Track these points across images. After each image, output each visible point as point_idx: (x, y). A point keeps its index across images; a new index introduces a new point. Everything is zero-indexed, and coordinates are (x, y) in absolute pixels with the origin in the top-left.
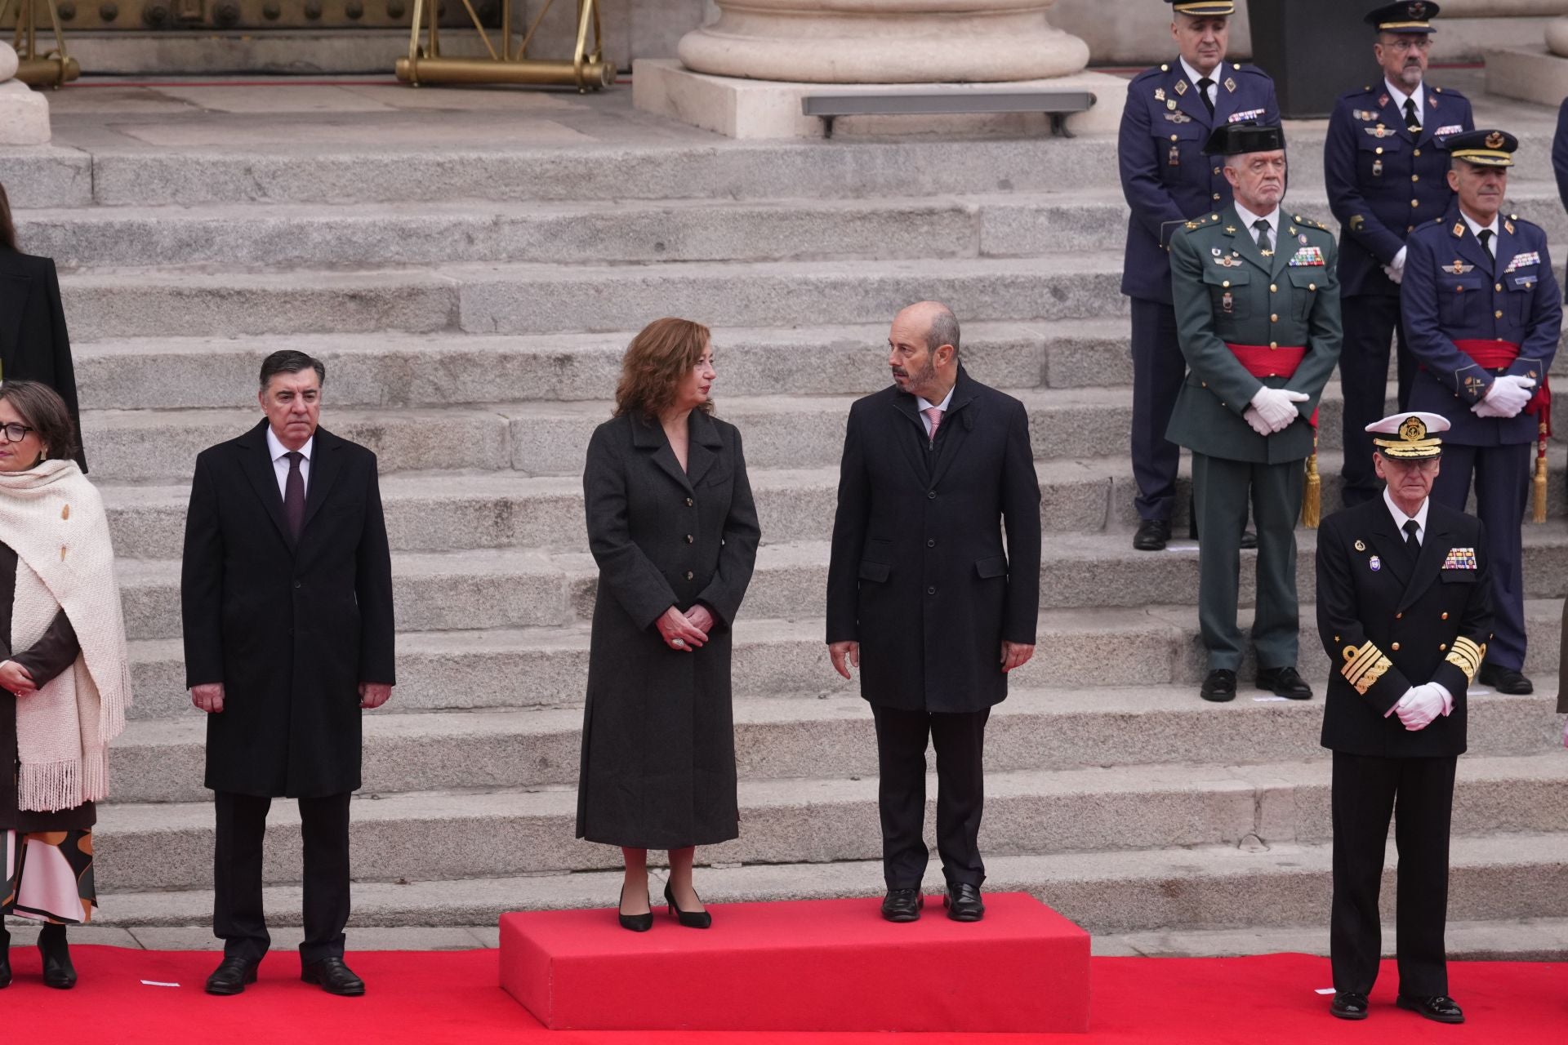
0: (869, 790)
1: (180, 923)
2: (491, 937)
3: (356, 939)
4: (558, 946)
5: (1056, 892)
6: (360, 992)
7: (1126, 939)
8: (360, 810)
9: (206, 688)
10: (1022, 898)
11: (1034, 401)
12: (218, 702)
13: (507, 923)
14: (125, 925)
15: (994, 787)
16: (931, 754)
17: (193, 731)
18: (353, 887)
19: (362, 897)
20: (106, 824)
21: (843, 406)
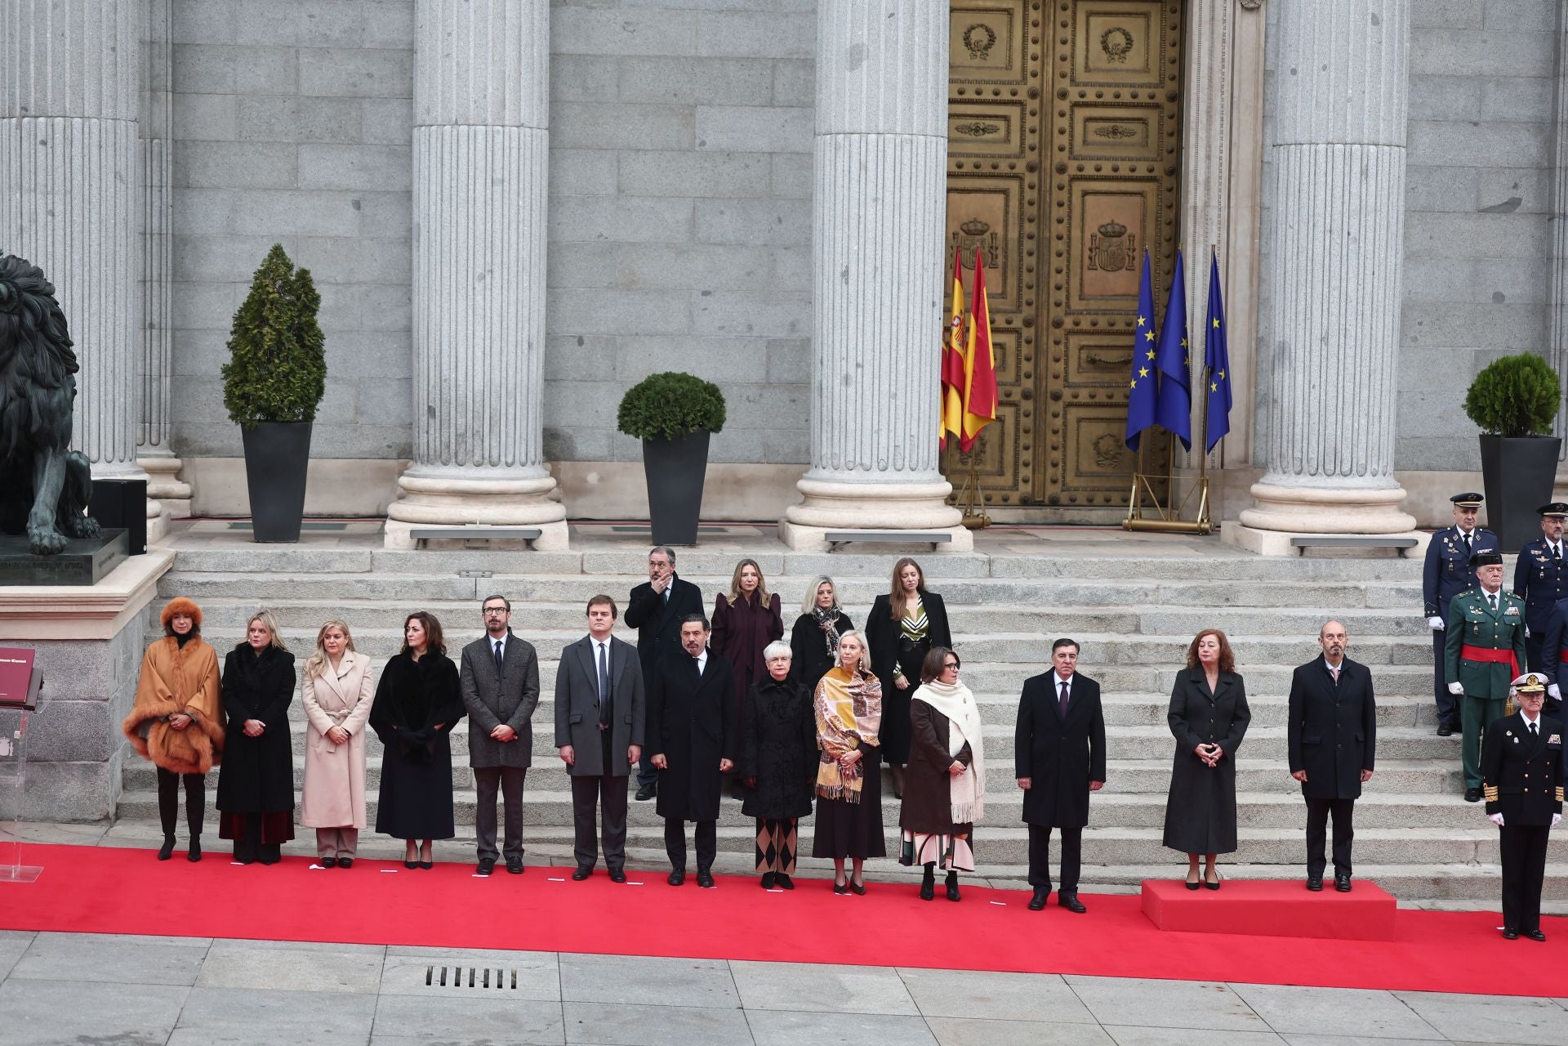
1: (1009, 878)
2: (1139, 890)
3: (1082, 889)
4: (1166, 895)
5: (1385, 881)
6: (1084, 911)
7: (1416, 902)
8: (1086, 834)
9: (1024, 780)
10: (1369, 883)
11: (1374, 671)
12: (1029, 786)
13: (1144, 884)
14: (986, 878)
15: (1358, 835)
16: (1330, 821)
17: (1018, 798)
19: (1085, 871)
21: (1291, 669)
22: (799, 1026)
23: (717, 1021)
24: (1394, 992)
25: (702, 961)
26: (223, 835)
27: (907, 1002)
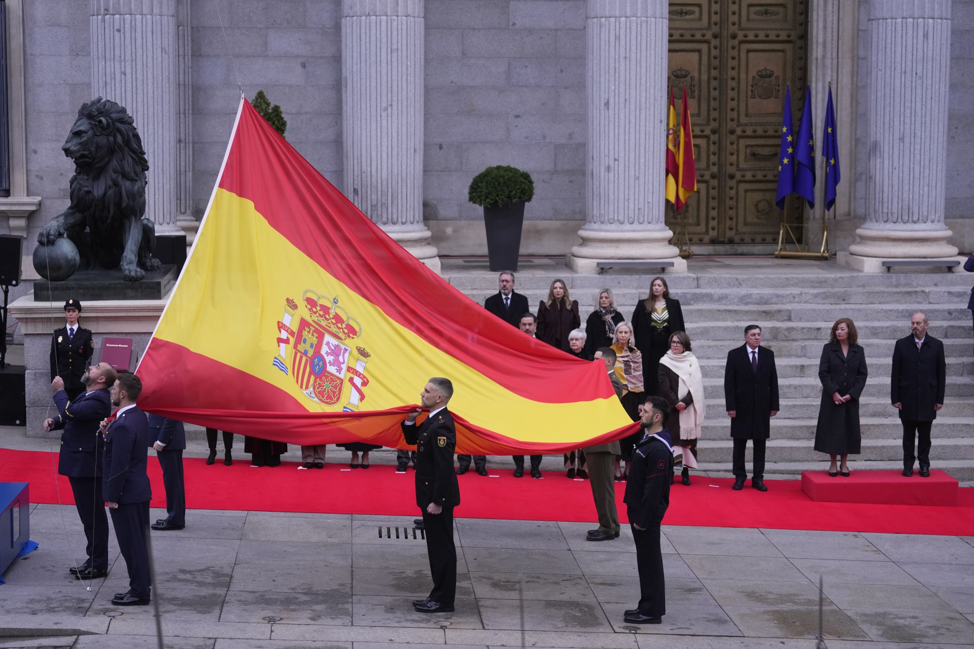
0: (900, 442)
1: (719, 471)
2: (799, 477)
3: (766, 477)
4: (818, 480)
5: (949, 470)
6: (766, 490)
7: (967, 483)
9: (732, 412)
10: (940, 471)
12: (735, 416)
13: (804, 474)
14: (705, 471)
15: (934, 442)
16: (917, 434)
17: (728, 422)
18: (766, 463)
20: (700, 445)
22: (606, 560)
23: (556, 558)
24: (961, 537)
25: (542, 522)
26: (247, 450)
27: (668, 545)
